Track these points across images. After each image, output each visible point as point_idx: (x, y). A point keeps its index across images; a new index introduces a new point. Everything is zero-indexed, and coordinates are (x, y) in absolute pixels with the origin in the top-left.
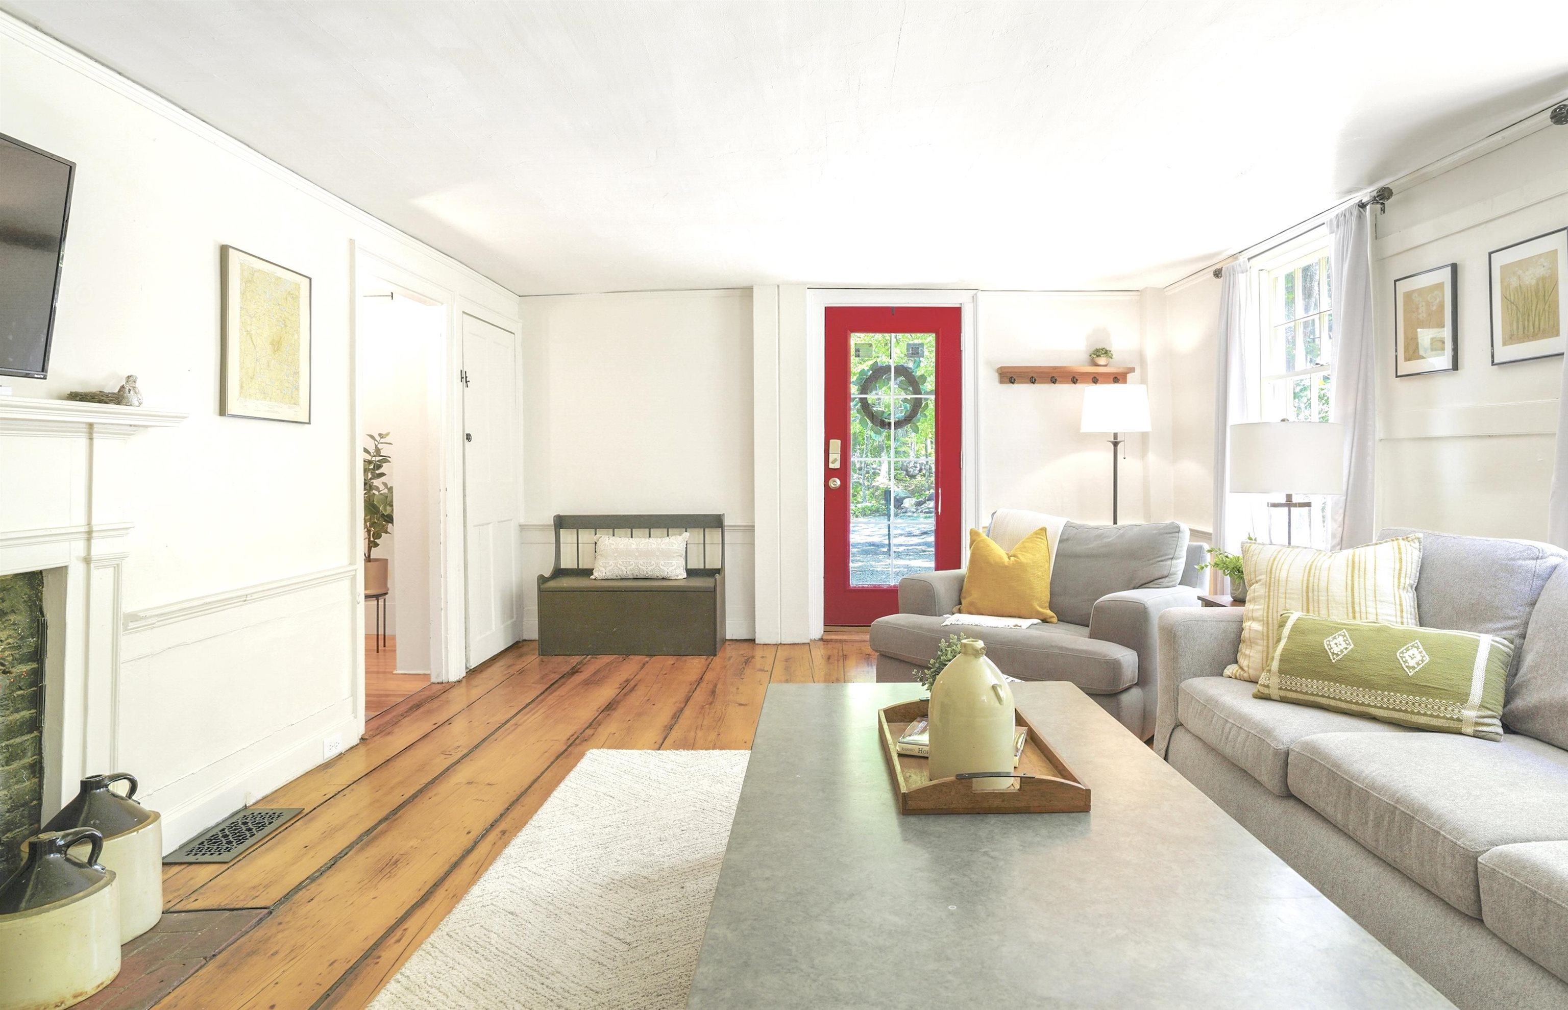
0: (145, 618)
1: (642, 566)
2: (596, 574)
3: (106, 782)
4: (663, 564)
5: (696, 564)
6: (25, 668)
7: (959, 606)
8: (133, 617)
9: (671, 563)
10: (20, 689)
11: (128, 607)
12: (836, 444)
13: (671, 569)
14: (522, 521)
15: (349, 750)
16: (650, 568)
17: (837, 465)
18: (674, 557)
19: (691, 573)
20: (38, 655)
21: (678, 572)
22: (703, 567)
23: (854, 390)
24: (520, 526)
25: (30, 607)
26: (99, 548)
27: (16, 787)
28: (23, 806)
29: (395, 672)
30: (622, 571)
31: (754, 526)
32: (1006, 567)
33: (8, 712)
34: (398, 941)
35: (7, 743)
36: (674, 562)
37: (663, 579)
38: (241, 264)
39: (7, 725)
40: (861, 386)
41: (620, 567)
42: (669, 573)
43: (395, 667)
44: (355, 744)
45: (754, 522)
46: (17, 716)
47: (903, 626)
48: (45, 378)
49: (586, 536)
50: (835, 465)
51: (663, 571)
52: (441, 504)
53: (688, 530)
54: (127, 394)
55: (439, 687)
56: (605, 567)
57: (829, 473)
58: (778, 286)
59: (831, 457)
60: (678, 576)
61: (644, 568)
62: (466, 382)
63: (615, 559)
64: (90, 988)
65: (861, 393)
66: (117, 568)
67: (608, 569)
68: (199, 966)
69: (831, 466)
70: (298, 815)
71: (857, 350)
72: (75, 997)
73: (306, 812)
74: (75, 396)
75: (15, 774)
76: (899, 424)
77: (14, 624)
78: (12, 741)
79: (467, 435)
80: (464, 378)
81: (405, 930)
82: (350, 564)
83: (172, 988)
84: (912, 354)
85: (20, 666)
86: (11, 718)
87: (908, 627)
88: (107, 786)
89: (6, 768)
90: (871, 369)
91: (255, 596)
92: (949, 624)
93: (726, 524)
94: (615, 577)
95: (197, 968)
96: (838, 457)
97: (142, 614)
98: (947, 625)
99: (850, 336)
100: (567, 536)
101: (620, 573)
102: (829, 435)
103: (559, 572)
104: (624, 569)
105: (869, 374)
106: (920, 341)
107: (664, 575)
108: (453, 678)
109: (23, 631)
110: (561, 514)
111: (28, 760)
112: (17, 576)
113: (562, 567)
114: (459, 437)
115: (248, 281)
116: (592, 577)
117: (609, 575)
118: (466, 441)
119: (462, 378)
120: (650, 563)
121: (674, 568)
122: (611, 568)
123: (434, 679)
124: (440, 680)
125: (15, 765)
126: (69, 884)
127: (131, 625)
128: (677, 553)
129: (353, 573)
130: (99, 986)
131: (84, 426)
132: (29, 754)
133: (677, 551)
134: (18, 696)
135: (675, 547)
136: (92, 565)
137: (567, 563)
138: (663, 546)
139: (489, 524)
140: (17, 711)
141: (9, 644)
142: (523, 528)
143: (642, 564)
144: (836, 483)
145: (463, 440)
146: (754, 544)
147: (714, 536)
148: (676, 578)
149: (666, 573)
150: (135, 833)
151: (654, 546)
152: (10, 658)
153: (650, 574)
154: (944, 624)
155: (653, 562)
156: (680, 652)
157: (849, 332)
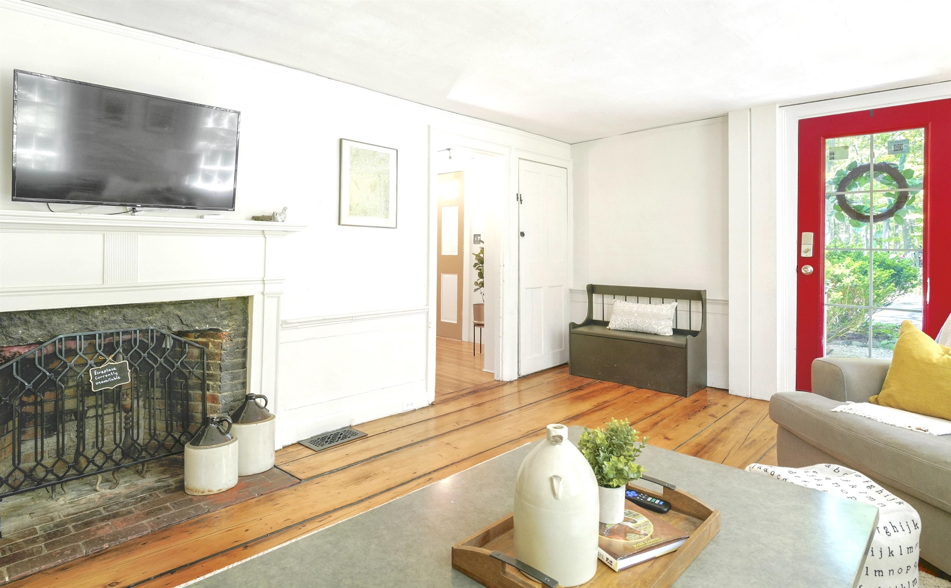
0: (290, 323)
1: (639, 323)
2: (610, 326)
3: (254, 398)
4: (654, 323)
5: (683, 325)
6: (240, 339)
7: (876, 396)
8: (285, 322)
9: (661, 323)
10: (238, 348)
11: (283, 317)
12: (808, 237)
13: (660, 327)
14: (571, 287)
15: (420, 409)
16: (645, 325)
17: (810, 254)
18: (663, 319)
19: (676, 332)
20: (245, 334)
21: (666, 330)
22: (689, 329)
23: (831, 189)
24: (570, 290)
25: (243, 312)
26: (269, 288)
27: (236, 391)
28: (238, 400)
29: (483, 370)
30: (626, 325)
31: (728, 301)
32: (934, 364)
33: (232, 358)
34: (320, 521)
35: (232, 371)
36: (663, 323)
37: (655, 334)
38: (350, 147)
39: (232, 363)
40: (838, 185)
41: (625, 323)
42: (659, 330)
43: (483, 368)
44: (425, 406)
45: (728, 298)
46: (236, 360)
47: (796, 403)
48: (234, 210)
49: (608, 299)
50: (808, 253)
51: (655, 329)
52: (501, 274)
53: (678, 300)
54: (275, 216)
55: (497, 382)
56: (615, 322)
57: (802, 261)
58: (750, 110)
59: (803, 248)
60: (665, 333)
61: (641, 325)
62: (521, 201)
63: (622, 317)
64: (215, 490)
65: (838, 191)
66: (278, 298)
67: (617, 323)
68: (252, 497)
69: (803, 255)
70: (365, 437)
71: (832, 154)
72: (209, 491)
73: (368, 436)
74: (255, 218)
75: (235, 386)
76: (878, 218)
77: (236, 319)
78: (233, 371)
79: (521, 233)
80: (519, 199)
81: (330, 516)
82: (426, 305)
83: (236, 503)
84: (895, 151)
85: (238, 338)
86: (233, 361)
87: (799, 405)
88: (254, 399)
89: (232, 382)
90: (849, 168)
91: (357, 318)
92: (839, 411)
93: (707, 298)
94: (622, 329)
95: (251, 498)
96: (811, 247)
97: (288, 321)
98: (837, 412)
99: (824, 143)
100: (596, 298)
101: (625, 327)
102: (802, 228)
103: (590, 322)
104: (627, 324)
105: (847, 174)
106: (902, 138)
107: (655, 331)
108: (506, 378)
109: (239, 323)
110: (593, 284)
111: (241, 381)
112: (238, 298)
113: (594, 319)
114: (516, 234)
115: (356, 154)
116: (608, 327)
117: (618, 327)
118: (520, 237)
119: (517, 198)
120: (645, 321)
121: (662, 327)
122: (619, 322)
123: (496, 378)
124: (498, 379)
125: (235, 382)
126: (213, 440)
127: (284, 326)
128: (666, 316)
129: (427, 310)
130: (219, 490)
131: (260, 231)
132: (242, 378)
133: (665, 315)
134: (237, 351)
135: (664, 312)
136: (265, 296)
137: (597, 316)
138: (655, 311)
139: (541, 287)
140: (237, 358)
141: (233, 328)
142: (571, 291)
143: (639, 322)
144: (809, 269)
145: (519, 236)
146: (728, 315)
147: (696, 306)
148: (664, 334)
149: (657, 330)
150: (255, 425)
151: (649, 310)
152: (233, 335)
153: (645, 330)
154: (833, 410)
155: (647, 321)
156: (660, 389)
157: (822, 138)
